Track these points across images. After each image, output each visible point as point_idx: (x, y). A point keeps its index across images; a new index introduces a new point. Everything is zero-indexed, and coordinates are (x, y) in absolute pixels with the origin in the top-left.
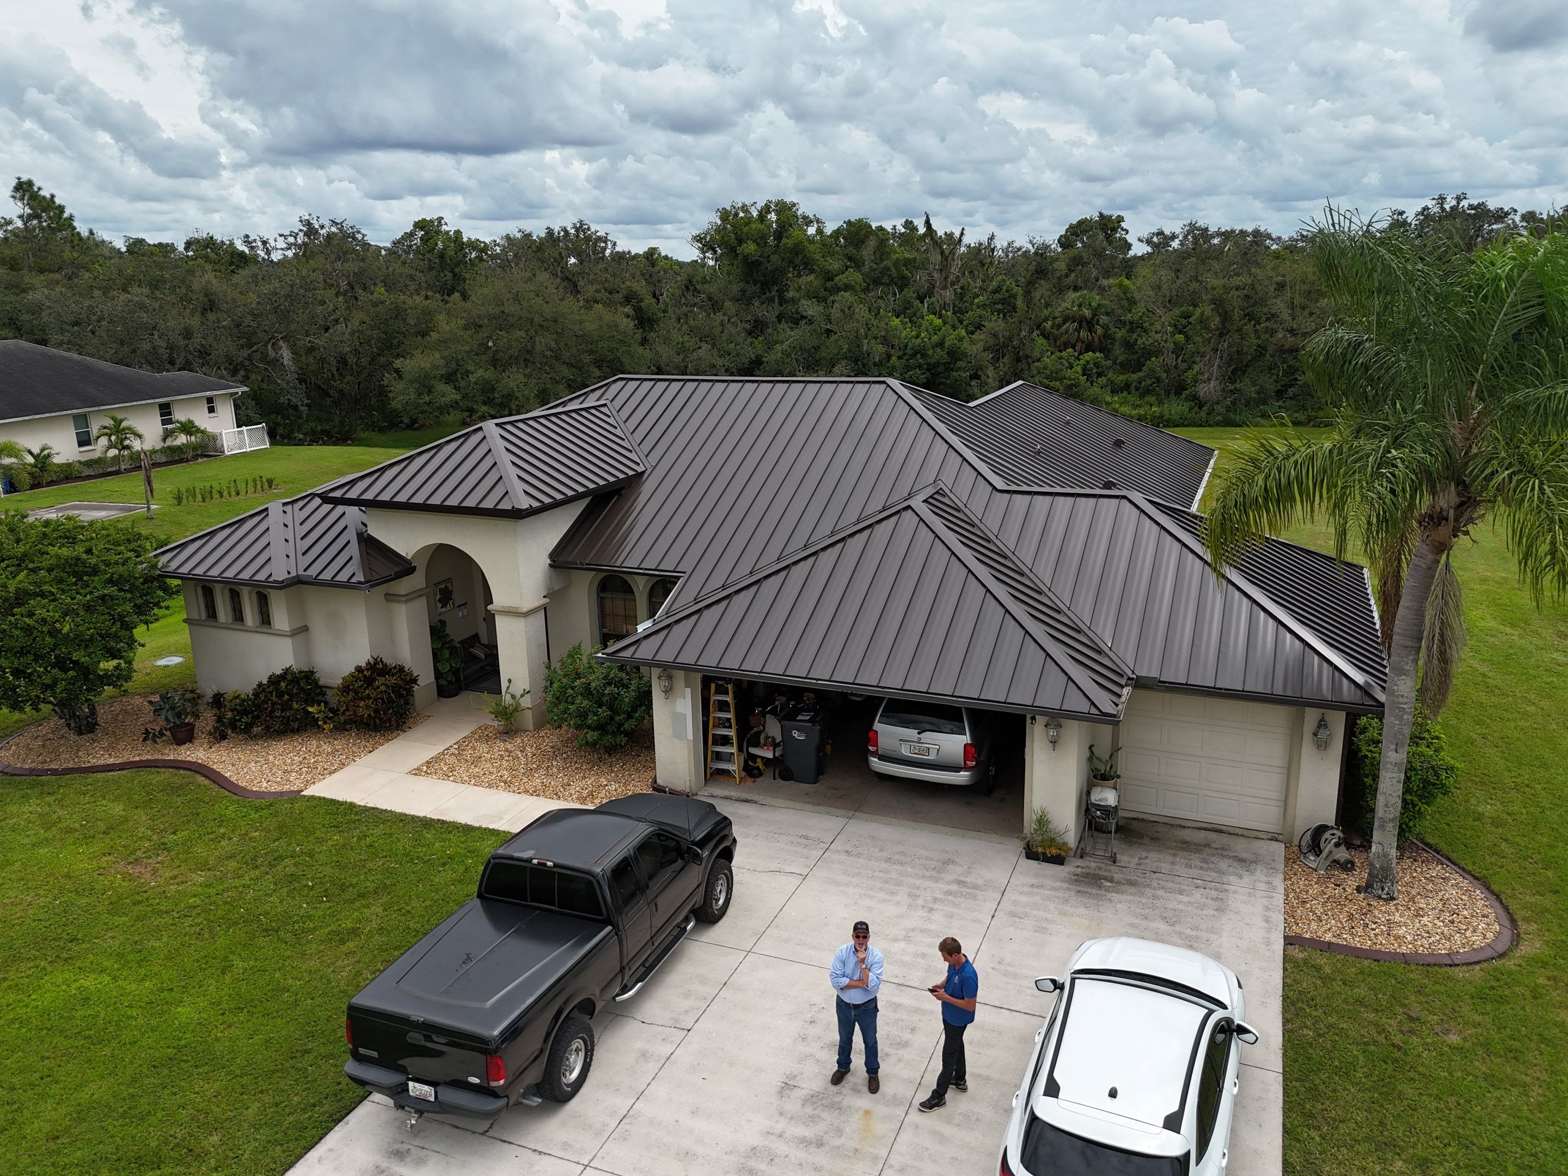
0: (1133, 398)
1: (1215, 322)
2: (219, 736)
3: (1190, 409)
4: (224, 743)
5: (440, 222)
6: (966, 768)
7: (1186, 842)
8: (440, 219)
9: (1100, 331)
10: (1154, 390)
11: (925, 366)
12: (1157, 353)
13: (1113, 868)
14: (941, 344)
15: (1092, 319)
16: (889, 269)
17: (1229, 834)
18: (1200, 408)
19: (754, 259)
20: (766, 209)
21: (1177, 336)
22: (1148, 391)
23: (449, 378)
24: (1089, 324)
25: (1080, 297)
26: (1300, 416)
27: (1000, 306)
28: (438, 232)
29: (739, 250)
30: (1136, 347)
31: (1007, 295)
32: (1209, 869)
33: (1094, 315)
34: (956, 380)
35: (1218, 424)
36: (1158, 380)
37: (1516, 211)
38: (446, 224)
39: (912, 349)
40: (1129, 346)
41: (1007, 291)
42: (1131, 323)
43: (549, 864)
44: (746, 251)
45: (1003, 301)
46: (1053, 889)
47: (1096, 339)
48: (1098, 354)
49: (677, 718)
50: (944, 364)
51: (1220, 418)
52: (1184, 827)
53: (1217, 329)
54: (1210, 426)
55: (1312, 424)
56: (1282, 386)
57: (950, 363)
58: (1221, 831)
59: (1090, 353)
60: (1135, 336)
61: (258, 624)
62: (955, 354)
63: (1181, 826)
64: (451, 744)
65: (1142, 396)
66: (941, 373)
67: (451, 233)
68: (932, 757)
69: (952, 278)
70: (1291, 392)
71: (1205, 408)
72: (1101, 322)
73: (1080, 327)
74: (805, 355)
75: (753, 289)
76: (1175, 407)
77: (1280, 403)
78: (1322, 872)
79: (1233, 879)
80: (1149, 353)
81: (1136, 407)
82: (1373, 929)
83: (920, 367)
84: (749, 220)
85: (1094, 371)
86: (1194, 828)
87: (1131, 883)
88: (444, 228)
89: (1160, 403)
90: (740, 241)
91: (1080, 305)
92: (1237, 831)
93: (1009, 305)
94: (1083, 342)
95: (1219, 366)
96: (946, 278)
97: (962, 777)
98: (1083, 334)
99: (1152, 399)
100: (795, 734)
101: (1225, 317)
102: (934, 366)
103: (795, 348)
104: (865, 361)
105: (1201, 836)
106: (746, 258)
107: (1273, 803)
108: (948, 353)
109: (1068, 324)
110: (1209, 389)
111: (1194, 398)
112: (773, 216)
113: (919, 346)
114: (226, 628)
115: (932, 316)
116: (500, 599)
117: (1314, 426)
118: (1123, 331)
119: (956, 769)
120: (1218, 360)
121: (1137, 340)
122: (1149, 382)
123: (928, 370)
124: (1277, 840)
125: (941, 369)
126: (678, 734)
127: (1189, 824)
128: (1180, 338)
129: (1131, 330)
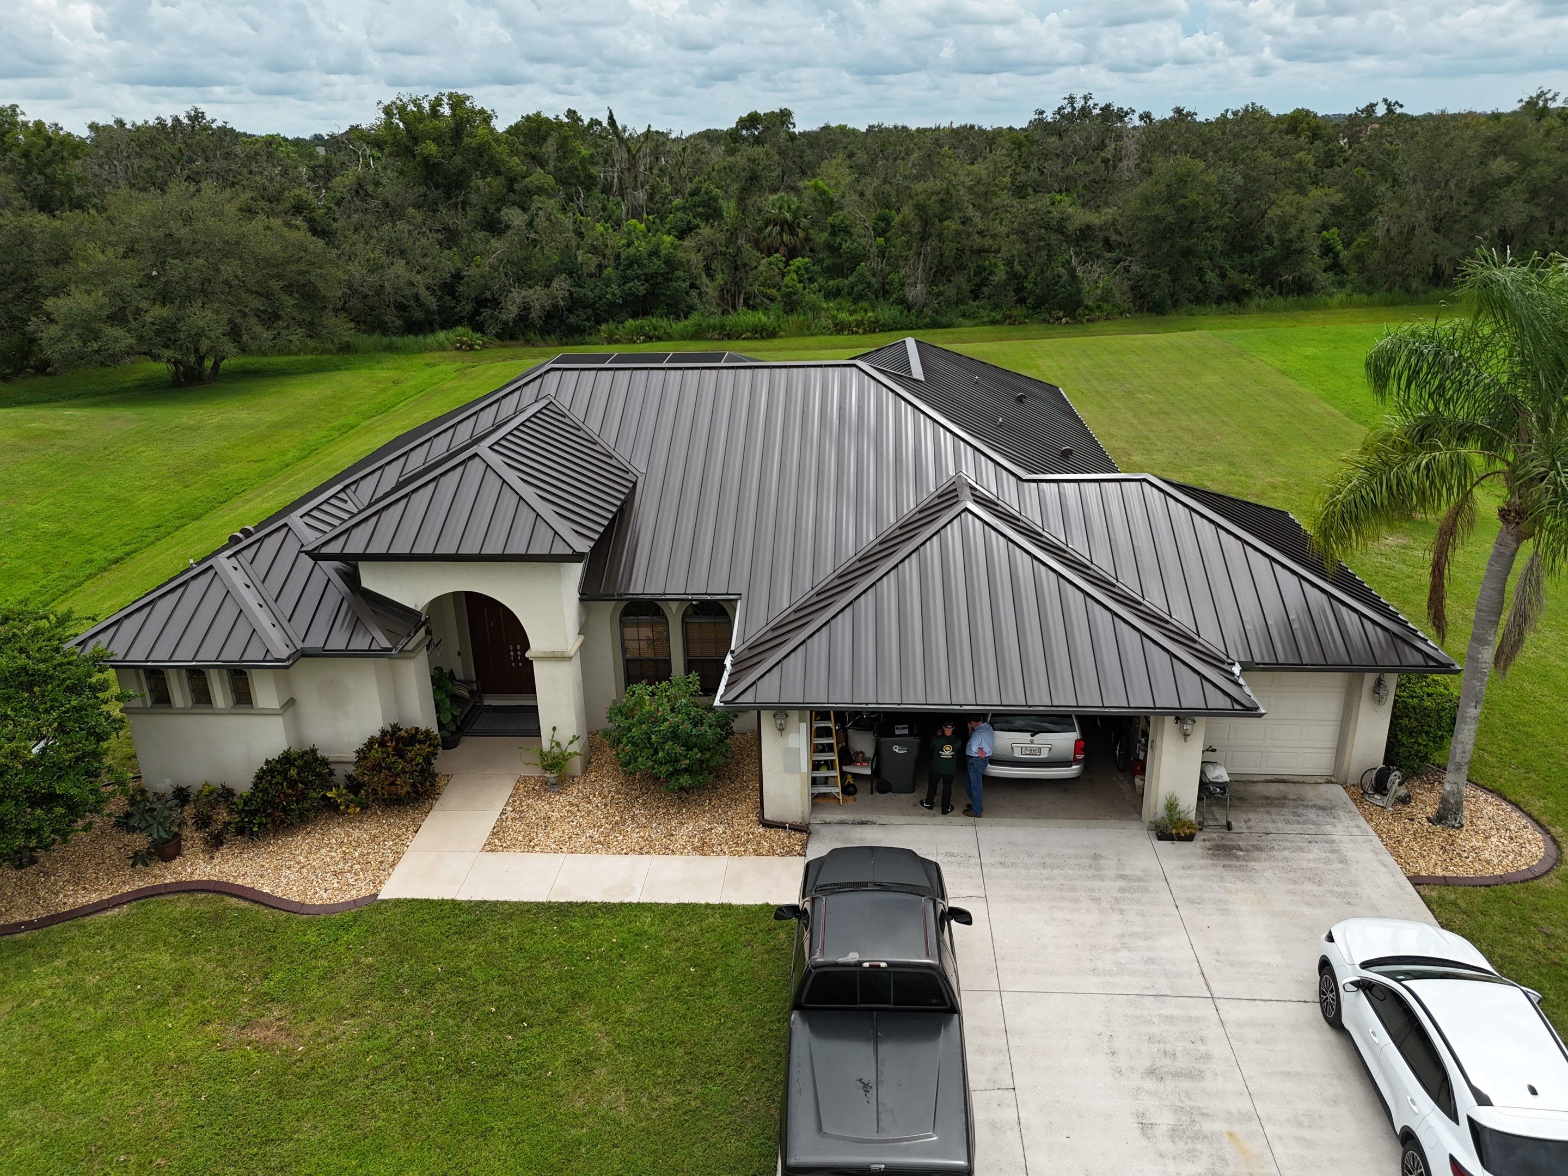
0: (847, 304)
1: (916, 228)
2: (215, 843)
3: (901, 313)
4: (224, 849)
5: (14, 111)
6: (1076, 761)
7: (1267, 798)
8: (14, 107)
9: (801, 234)
10: (866, 295)
11: (643, 277)
12: (865, 257)
13: (1231, 835)
14: (655, 253)
15: (793, 222)
16: (576, 169)
17: (1293, 783)
18: (909, 311)
19: (436, 161)
20: (437, 103)
21: (878, 239)
22: (860, 297)
23: (117, 318)
24: (790, 227)
25: (778, 200)
26: (998, 316)
27: (700, 209)
28: (14, 124)
29: (417, 150)
30: (842, 251)
31: (706, 197)
32: (1305, 822)
33: (795, 219)
34: (677, 290)
35: (927, 326)
36: (869, 285)
37: (1134, 111)
38: (24, 114)
39: (627, 259)
40: (833, 250)
41: (706, 193)
42: (833, 226)
43: (883, 965)
44: (426, 152)
45: (703, 204)
46: (1202, 868)
47: (798, 243)
48: (807, 260)
49: (791, 754)
50: (662, 275)
51: (928, 320)
52: (1254, 782)
53: (919, 233)
54: (919, 328)
55: (1007, 322)
56: (976, 285)
57: (668, 273)
58: (1284, 781)
59: (800, 258)
60: (838, 240)
61: (232, 705)
62: (671, 263)
63: (1250, 781)
64: (503, 806)
65: (855, 301)
66: (660, 283)
67: (30, 125)
68: (1044, 755)
69: (641, 178)
70: (986, 290)
71: (913, 311)
72: (801, 224)
73: (782, 230)
74: (515, 269)
75: (434, 194)
76: (887, 312)
77: (977, 303)
78: (1390, 809)
79: (1329, 828)
80: (856, 259)
81: (852, 313)
82: (1467, 858)
83: (638, 278)
84: (419, 116)
85: (806, 276)
86: (1262, 782)
87: (1259, 849)
88: (21, 118)
89: (873, 309)
90: (416, 140)
91: (780, 208)
92: (1297, 779)
93: (709, 207)
94: (786, 246)
95: (923, 270)
96: (636, 178)
97: (1072, 771)
98: (786, 237)
99: (865, 304)
100: (896, 749)
101: (926, 223)
102: (652, 277)
103: (502, 260)
104: (580, 272)
105: (1273, 790)
106: (426, 160)
107: (1327, 751)
108: (664, 263)
109: (770, 228)
110: (916, 292)
111: (902, 301)
112: (446, 110)
113: (635, 255)
114: (184, 712)
115: (633, 221)
116: (538, 644)
117: (1010, 324)
118: (826, 234)
119: (1066, 763)
120: (921, 264)
121: (841, 244)
122: (861, 287)
123: (646, 280)
124: (1332, 783)
125: (660, 279)
126: (790, 768)
127: (1256, 779)
128: (881, 240)
129: (833, 234)
